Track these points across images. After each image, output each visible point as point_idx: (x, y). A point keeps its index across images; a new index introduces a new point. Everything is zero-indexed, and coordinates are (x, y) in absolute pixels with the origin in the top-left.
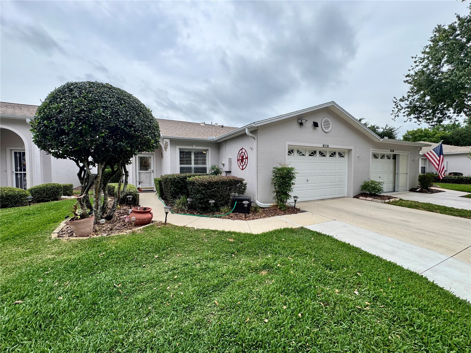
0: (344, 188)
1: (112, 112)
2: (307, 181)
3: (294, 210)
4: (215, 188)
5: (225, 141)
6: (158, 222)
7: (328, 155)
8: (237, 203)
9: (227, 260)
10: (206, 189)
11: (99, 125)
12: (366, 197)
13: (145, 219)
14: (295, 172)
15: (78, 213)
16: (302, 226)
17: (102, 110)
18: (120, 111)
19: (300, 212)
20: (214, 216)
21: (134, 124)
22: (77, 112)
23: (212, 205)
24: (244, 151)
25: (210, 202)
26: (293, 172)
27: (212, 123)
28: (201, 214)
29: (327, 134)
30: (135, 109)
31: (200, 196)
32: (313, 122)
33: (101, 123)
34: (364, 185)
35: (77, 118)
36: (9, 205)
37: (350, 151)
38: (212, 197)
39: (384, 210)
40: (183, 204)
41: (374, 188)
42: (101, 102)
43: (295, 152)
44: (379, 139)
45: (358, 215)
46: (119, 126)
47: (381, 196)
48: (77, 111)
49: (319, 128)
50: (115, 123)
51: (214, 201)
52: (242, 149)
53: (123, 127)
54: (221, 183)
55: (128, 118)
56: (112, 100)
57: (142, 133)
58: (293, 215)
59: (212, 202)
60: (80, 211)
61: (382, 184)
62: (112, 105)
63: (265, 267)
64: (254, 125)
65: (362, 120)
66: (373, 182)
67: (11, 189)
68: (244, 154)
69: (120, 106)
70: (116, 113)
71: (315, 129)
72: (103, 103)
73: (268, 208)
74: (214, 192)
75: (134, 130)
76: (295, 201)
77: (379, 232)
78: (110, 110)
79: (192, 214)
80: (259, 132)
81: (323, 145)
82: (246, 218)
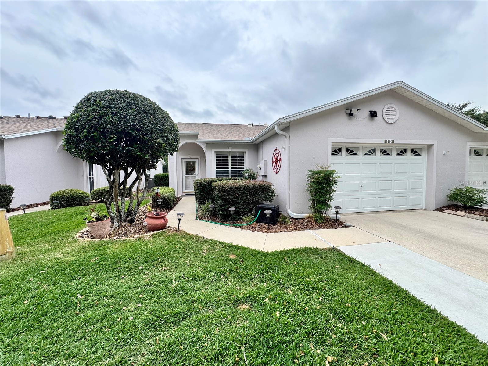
0: (420, 197)
1: (121, 118)
2: (361, 187)
3: (336, 223)
4: (236, 193)
5: (263, 142)
6: (172, 228)
7: (394, 154)
8: (261, 212)
9: (212, 281)
10: (227, 195)
11: (108, 131)
12: (456, 211)
13: (157, 225)
14: (335, 176)
15: (94, 215)
16: (335, 246)
17: (111, 115)
18: (129, 115)
19: (343, 227)
20: (235, 225)
21: (143, 127)
22: (89, 120)
23: (232, 213)
24: (278, 151)
25: (230, 209)
26: (334, 176)
27: (260, 123)
28: (222, 222)
29: (392, 125)
30: (146, 112)
31: (220, 203)
32: (370, 111)
33: (110, 129)
34: (453, 194)
35: (89, 125)
36: (73, 204)
37: (430, 147)
38: (233, 204)
39: (481, 232)
40: (208, 210)
41: (471, 199)
42: (111, 108)
43: (344, 152)
44: (483, 128)
45: (431, 237)
46: (127, 131)
47: (482, 210)
48: (89, 118)
49: (379, 118)
50: (123, 128)
51: (234, 209)
52: (276, 149)
53: (131, 131)
54: (244, 188)
55: (137, 122)
56: (122, 105)
57: (152, 137)
58: (331, 230)
59: (232, 209)
60: (96, 214)
61: (485, 192)
62: (121, 110)
63: (250, 299)
64: (282, 121)
65: (468, 105)
66: (469, 190)
67: (75, 191)
68: (278, 156)
69: (130, 111)
70: (124, 118)
71: (372, 120)
72: (112, 109)
73: (301, 219)
74: (236, 199)
75: (142, 134)
76: (337, 213)
77: (458, 266)
78: (118, 116)
79: (214, 221)
80: (291, 129)
81: (386, 141)
82: (269, 230)
